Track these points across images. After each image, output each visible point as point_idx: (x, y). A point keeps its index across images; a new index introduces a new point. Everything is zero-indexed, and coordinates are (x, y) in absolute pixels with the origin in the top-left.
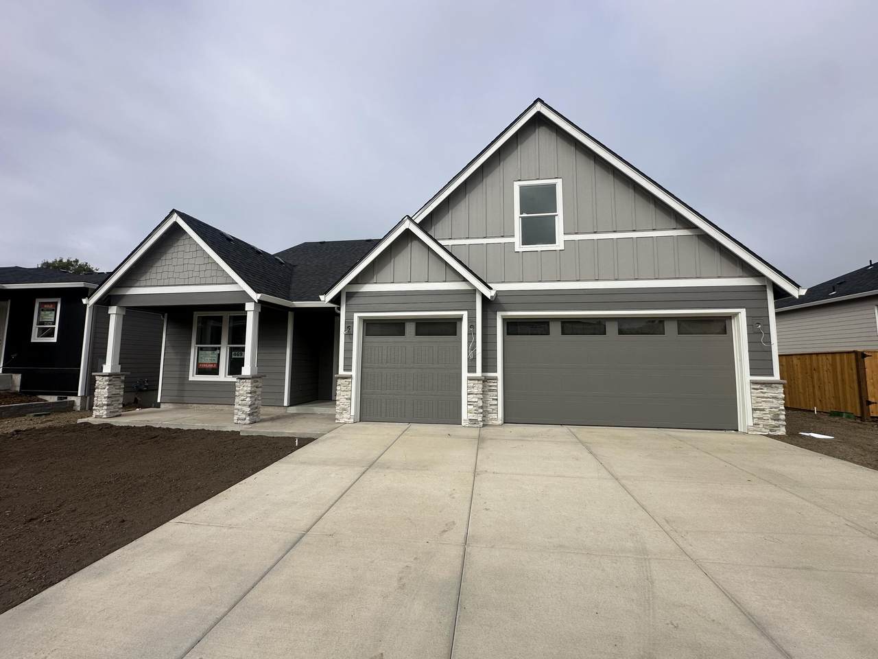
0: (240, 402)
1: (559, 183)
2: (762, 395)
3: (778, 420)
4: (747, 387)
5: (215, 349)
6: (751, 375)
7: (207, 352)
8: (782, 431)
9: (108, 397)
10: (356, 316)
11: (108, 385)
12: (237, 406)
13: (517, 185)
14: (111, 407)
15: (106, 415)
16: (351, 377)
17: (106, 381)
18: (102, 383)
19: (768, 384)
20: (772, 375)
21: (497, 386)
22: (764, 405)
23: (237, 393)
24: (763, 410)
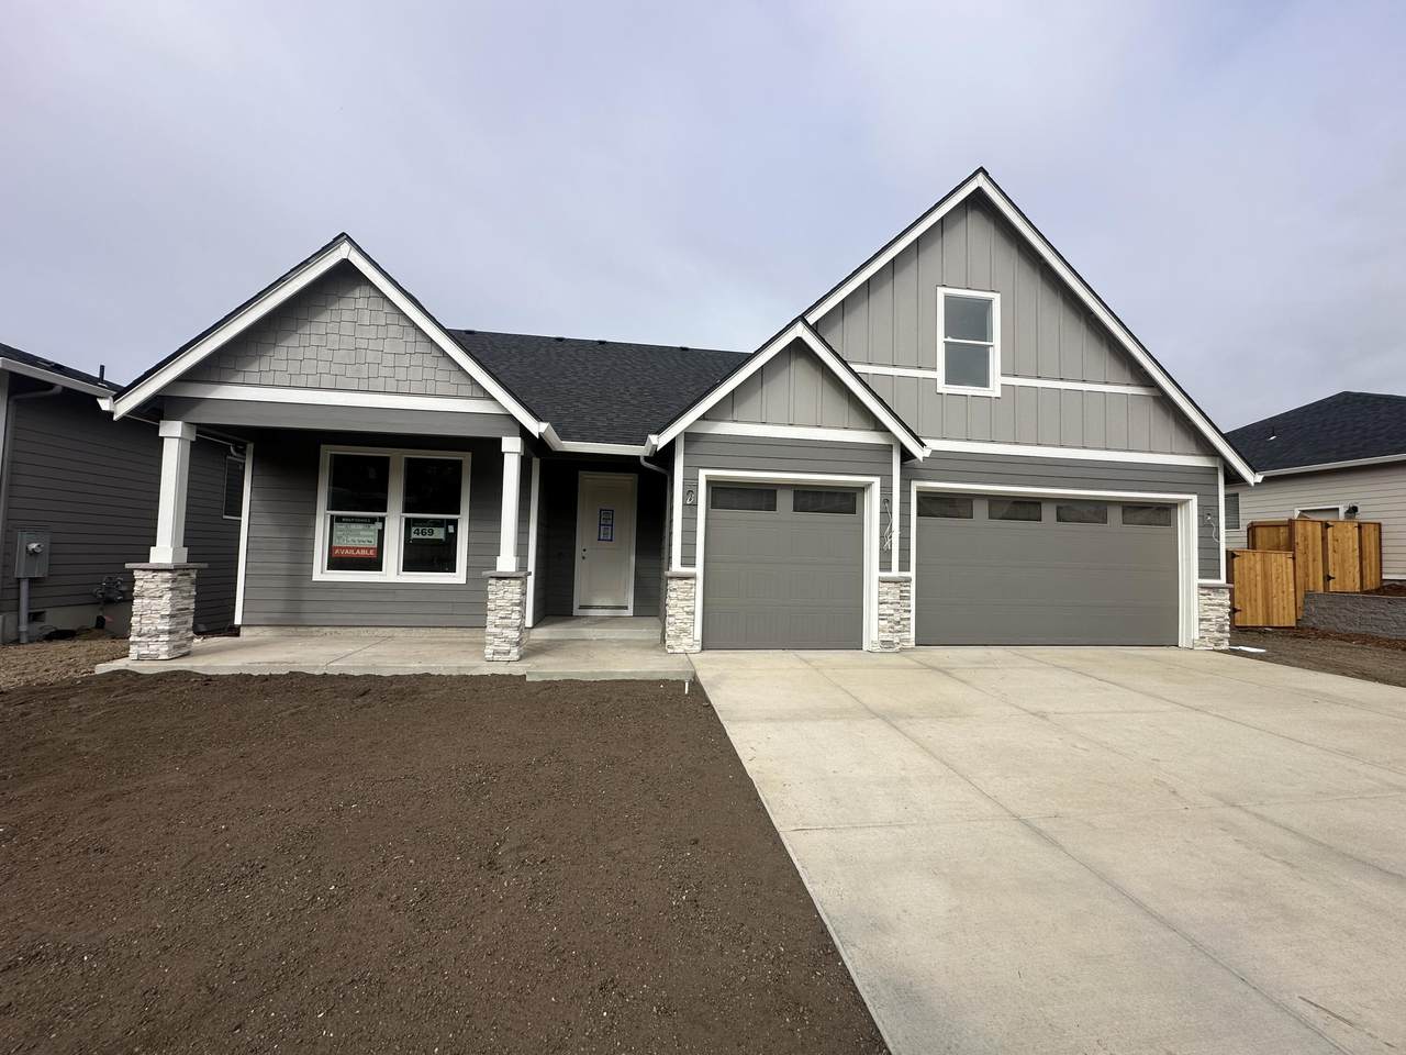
0: (498, 622)
1: (996, 298)
2: (1209, 602)
3: (1223, 632)
4: (1195, 590)
5: (373, 520)
6: (1200, 577)
7: (353, 526)
8: (1225, 645)
9: (171, 616)
10: (703, 474)
11: (171, 589)
12: (490, 629)
13: (941, 292)
14: (173, 637)
15: (168, 652)
16: (693, 577)
17: (166, 581)
18: (152, 586)
19: (1215, 589)
20: (1219, 578)
21: (908, 592)
22: (1212, 615)
23: (491, 606)
24: (1209, 620)
